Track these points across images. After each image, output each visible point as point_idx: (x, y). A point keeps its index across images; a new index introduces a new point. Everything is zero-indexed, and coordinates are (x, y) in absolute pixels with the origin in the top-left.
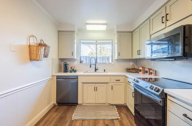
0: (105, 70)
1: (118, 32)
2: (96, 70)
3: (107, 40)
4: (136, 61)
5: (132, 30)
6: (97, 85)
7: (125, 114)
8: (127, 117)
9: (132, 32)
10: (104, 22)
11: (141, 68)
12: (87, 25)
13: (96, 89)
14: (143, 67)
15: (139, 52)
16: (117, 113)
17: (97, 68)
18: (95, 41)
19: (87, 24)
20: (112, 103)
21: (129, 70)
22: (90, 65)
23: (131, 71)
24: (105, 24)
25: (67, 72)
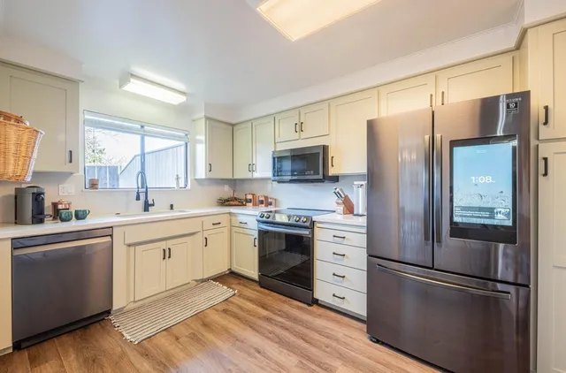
0: (172, 206)
1: (207, 118)
2: (147, 207)
3: (169, 128)
4: (233, 183)
5: (234, 122)
6: (169, 244)
7: (240, 284)
8: (247, 287)
9: (233, 125)
10: (182, 87)
11: (249, 197)
12: (132, 80)
13: (167, 254)
14: (253, 195)
15: (251, 168)
16: (225, 287)
17: (150, 202)
18: (139, 126)
19: (132, 75)
20: (206, 277)
21: (224, 202)
22: (138, 193)
23: (231, 202)
24: (183, 93)
25: (41, 221)
